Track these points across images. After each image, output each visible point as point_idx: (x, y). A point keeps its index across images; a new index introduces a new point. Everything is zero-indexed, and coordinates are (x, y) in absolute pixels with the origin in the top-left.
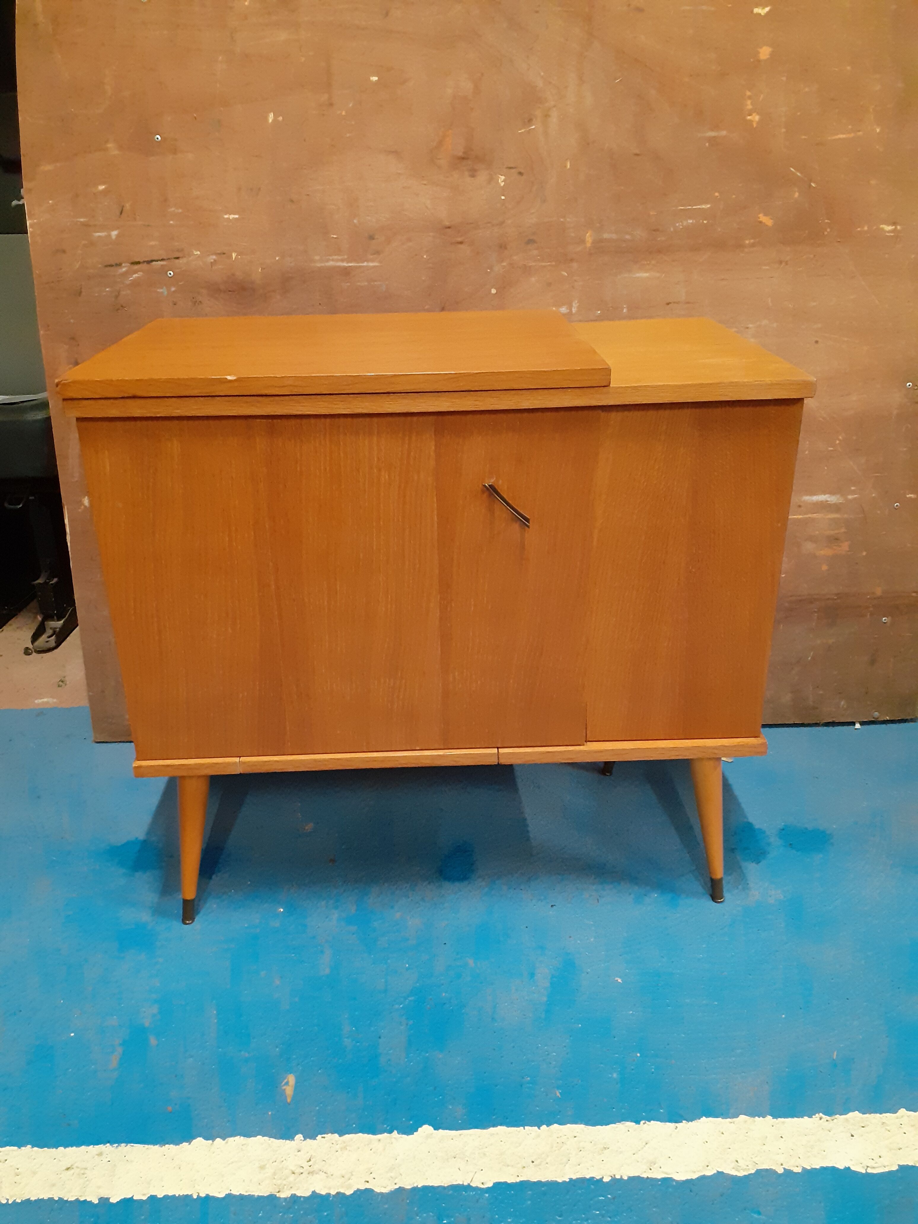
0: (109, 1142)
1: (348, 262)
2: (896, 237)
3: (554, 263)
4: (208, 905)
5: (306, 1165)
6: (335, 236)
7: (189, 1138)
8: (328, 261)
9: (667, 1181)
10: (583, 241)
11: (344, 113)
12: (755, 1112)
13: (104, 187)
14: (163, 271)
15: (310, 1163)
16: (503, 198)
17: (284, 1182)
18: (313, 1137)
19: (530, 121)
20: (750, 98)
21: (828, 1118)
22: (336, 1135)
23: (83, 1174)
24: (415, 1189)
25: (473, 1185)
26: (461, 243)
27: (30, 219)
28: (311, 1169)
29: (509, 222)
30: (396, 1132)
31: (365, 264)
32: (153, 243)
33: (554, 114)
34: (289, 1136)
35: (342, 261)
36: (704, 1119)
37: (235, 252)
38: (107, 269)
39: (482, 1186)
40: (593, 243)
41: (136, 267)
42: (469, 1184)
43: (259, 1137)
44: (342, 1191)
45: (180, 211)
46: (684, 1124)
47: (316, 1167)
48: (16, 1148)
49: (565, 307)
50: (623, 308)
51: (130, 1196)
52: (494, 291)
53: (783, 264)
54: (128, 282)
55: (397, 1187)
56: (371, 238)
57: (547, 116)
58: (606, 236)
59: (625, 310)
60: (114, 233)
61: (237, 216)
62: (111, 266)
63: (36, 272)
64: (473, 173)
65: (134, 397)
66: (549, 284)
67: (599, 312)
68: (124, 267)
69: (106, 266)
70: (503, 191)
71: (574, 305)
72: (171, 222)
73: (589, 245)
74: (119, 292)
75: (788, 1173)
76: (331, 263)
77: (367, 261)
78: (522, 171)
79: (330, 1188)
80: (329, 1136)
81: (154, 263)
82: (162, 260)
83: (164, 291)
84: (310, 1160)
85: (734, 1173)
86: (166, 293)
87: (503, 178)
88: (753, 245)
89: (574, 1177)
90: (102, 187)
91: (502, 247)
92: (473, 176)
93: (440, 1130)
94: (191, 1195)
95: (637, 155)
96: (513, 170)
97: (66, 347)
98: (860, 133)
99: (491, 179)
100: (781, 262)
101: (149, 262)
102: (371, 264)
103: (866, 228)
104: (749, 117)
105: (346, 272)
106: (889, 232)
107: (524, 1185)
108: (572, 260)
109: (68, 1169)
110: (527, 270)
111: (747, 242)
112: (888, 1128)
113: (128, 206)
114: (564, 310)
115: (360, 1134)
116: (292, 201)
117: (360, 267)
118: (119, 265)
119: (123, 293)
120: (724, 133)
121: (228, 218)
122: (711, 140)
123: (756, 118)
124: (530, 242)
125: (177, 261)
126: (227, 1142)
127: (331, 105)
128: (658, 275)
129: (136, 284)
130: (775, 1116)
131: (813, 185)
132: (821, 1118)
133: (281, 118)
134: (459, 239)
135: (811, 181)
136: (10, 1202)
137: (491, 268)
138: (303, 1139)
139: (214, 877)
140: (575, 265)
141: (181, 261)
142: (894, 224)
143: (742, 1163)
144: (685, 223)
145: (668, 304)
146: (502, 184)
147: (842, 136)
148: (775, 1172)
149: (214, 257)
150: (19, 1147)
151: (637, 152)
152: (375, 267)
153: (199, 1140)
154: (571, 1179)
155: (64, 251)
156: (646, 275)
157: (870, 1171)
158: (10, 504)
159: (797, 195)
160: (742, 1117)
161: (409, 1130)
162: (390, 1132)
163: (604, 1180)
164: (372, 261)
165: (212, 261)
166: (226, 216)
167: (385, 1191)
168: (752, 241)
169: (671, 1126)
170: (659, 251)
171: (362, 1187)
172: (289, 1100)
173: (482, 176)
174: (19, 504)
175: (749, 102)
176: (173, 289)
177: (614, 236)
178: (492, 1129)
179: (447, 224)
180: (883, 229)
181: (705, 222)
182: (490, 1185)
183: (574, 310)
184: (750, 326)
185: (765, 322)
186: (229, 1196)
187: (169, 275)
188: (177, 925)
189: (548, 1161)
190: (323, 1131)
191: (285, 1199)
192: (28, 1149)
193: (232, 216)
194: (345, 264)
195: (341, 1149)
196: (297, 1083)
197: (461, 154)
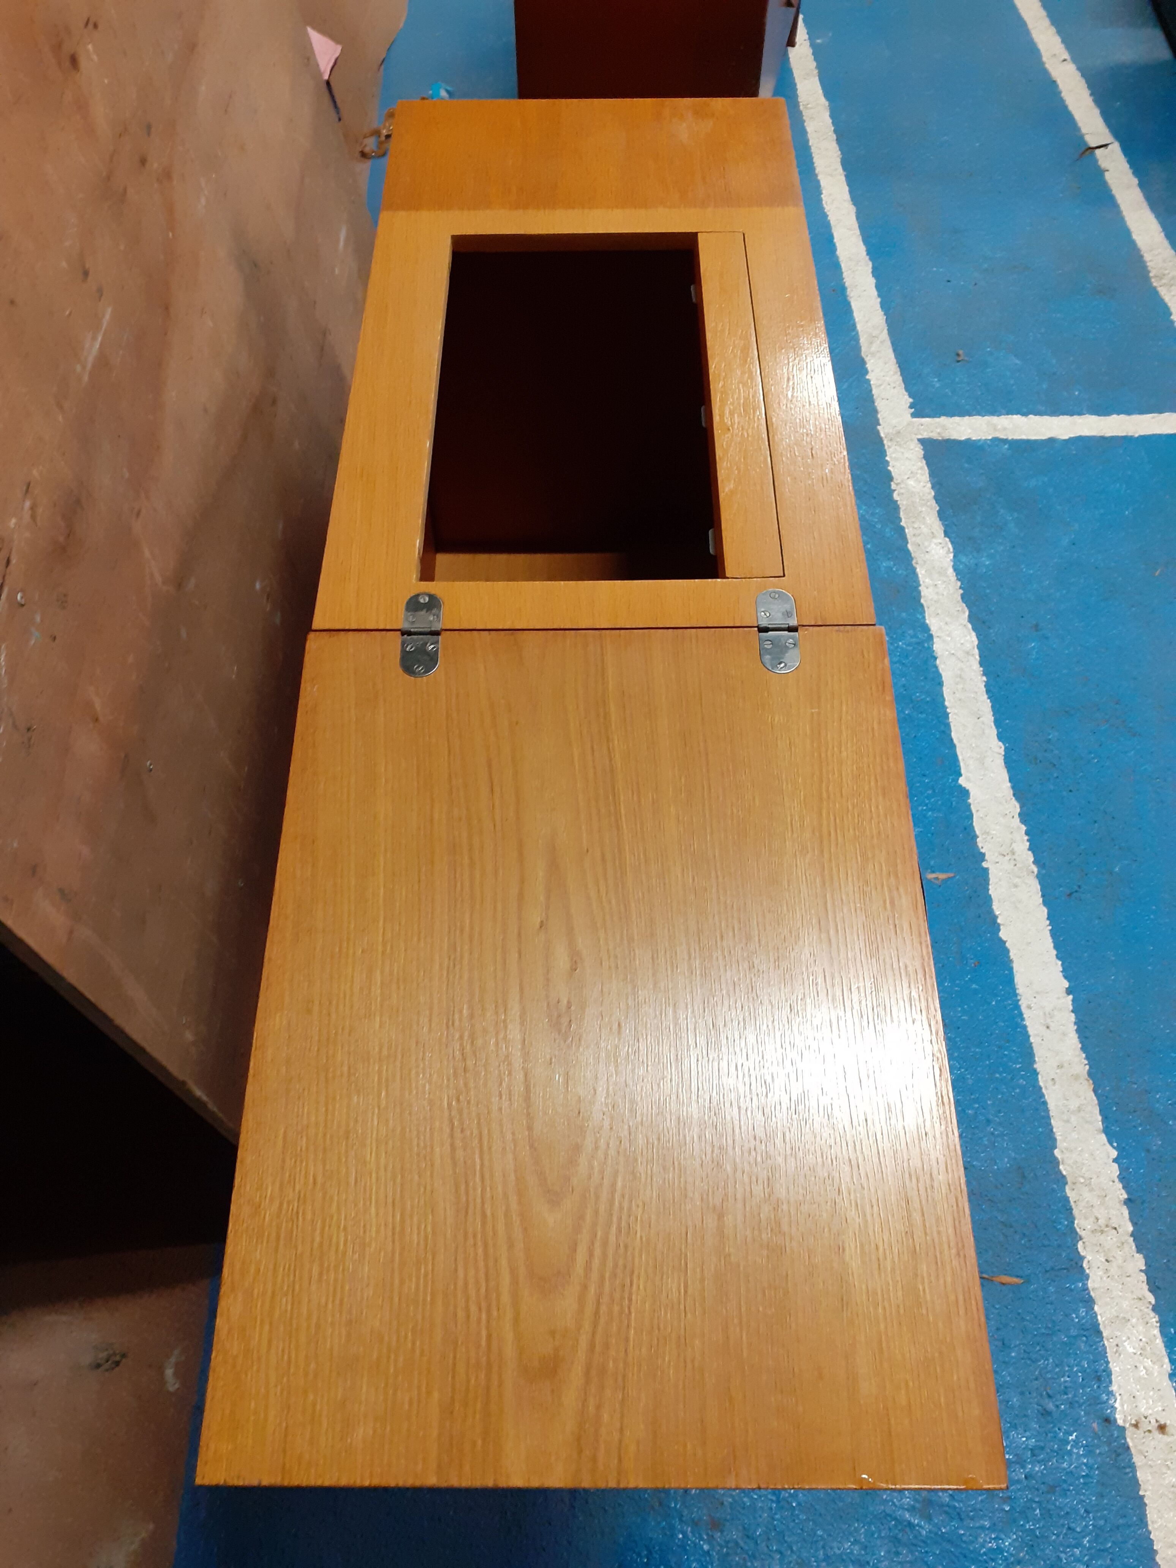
5: (1007, 858)
7: (1001, 943)
17: (1024, 870)
18: (984, 855)
22: (978, 840)
23: (1050, 1014)
28: (1010, 853)
30: (968, 801)
34: (985, 871)
43: (990, 892)
44: (1024, 832)
47: (1008, 851)
79: (1023, 840)
80: (980, 845)
84: (1003, 855)
94: (1049, 930)
115: (974, 824)
126: (999, 914)
138: (986, 862)
153: (1002, 935)
161: (965, 793)
162: (969, 805)
167: (1018, 806)
171: (1018, 819)
172: (950, 875)
186: (1045, 903)
190: (976, 849)
191: (1038, 868)
195: (989, 835)
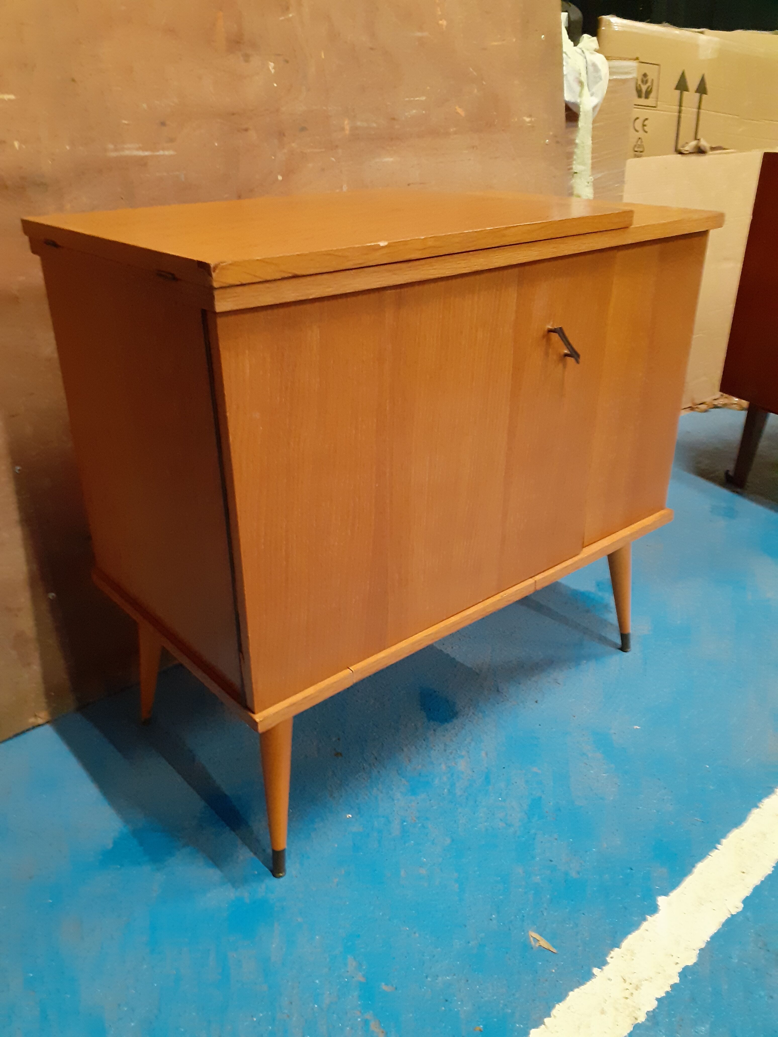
1: (143, 151)
2: (533, 127)
3: (323, 150)
5: (627, 985)
6: (126, 122)
8: (123, 149)
10: (343, 129)
15: (627, 982)
16: (275, 85)
17: (630, 1009)
18: (605, 964)
19: (288, 9)
20: (439, 5)
24: (709, 944)
25: (733, 913)
26: (246, 129)
28: (633, 986)
29: (284, 109)
30: (648, 916)
31: (161, 153)
34: (589, 976)
35: (138, 149)
37: (17, 140)
39: (739, 910)
40: (350, 130)
42: (731, 915)
44: (671, 983)
52: (280, 178)
53: (475, 149)
55: (697, 951)
56: (163, 124)
58: (359, 124)
64: (247, 58)
65: (295, 277)
66: (323, 171)
70: (275, 78)
71: (344, 188)
73: (347, 132)
76: (126, 153)
77: (163, 149)
78: (287, 58)
84: (625, 980)
87: (272, 64)
88: (455, 133)
91: (281, 134)
92: (247, 61)
93: (671, 893)
95: (371, 49)
96: (280, 58)
98: (505, 42)
99: (263, 65)
100: (473, 147)
102: (167, 153)
103: (516, 120)
104: (440, 22)
105: (142, 162)
106: (528, 123)
108: (337, 147)
110: (304, 157)
111: (452, 130)
115: (629, 936)
117: (156, 156)
120: (426, 34)
121: (3, 99)
122: (420, 39)
123: (443, 23)
124: (303, 129)
128: (399, 159)
131: (484, 83)
134: (245, 126)
135: (483, 79)
137: (275, 155)
138: (600, 970)
140: (340, 151)
142: (530, 116)
144: (411, 113)
145: (409, 185)
146: (273, 71)
147: (495, 44)
151: (371, 46)
152: (170, 156)
156: (391, 159)
159: (476, 91)
161: (654, 909)
162: (644, 918)
164: (167, 149)
168: (455, 129)
170: (397, 138)
171: (679, 969)
172: (553, 950)
173: (255, 63)
175: (439, 9)
177: (365, 124)
179: (231, 110)
180: (525, 120)
181: (424, 112)
182: (741, 905)
190: (606, 954)
193: (6, 97)
194: (141, 153)
195: (632, 956)
196: (540, 934)
197: (233, 39)
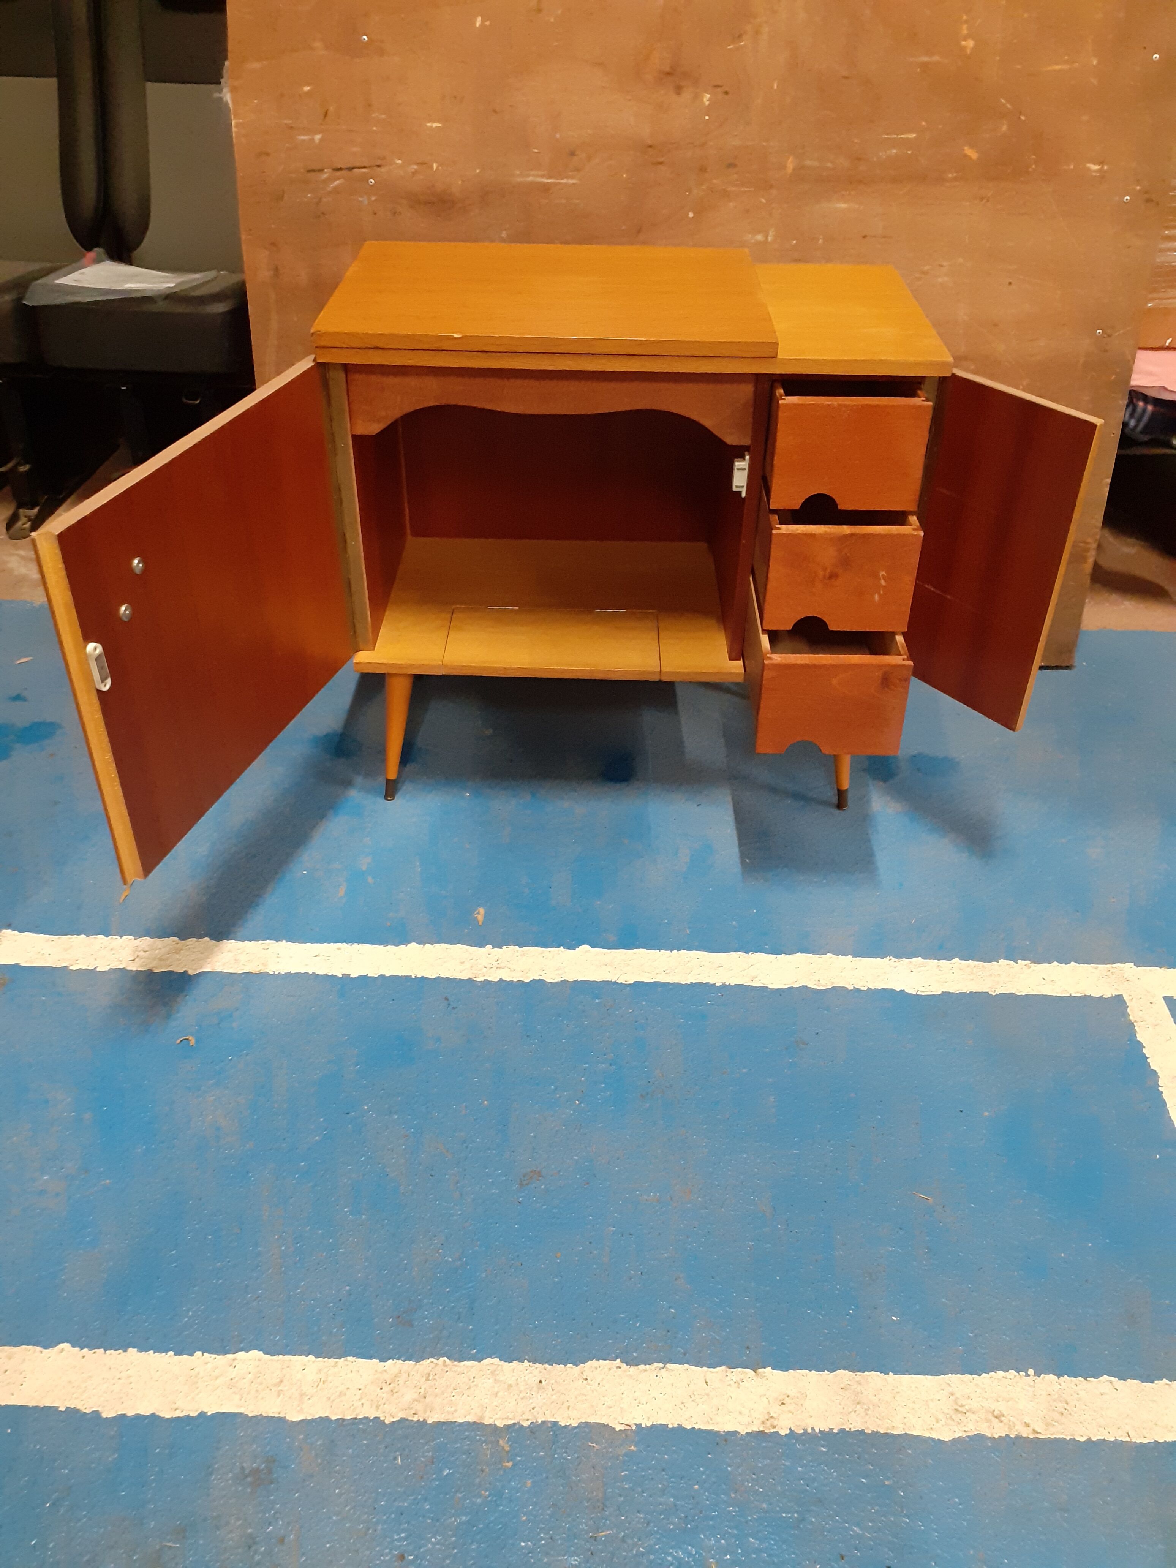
0: (345, 942)
1: (547, 179)
2: (1102, 177)
3: (753, 189)
4: (405, 787)
5: (495, 963)
6: (536, 151)
7: (406, 942)
8: (529, 176)
9: (764, 989)
10: (784, 167)
11: (552, 20)
12: (840, 951)
13: (308, 88)
14: (364, 179)
15: (498, 962)
16: (707, 118)
17: (479, 972)
18: (500, 947)
19: (740, 36)
20: (966, 22)
21: (896, 960)
22: (517, 947)
23: (328, 960)
24: (576, 982)
25: (619, 981)
26: (661, 163)
27: (236, 116)
28: (498, 966)
29: (711, 143)
30: (562, 947)
31: (565, 181)
32: (355, 149)
33: (766, 29)
34: (482, 946)
35: (542, 176)
36: (799, 954)
37: (436, 162)
38: (309, 175)
39: (626, 983)
40: (794, 169)
41: (338, 173)
42: (615, 981)
43: (459, 945)
44: (522, 979)
45: (383, 116)
46: (783, 956)
47: (502, 965)
48: (275, 942)
49: (762, 234)
50: (818, 239)
51: (365, 974)
52: (691, 215)
53: (985, 201)
54: (329, 189)
55: (562, 979)
56: (573, 154)
57: (757, 33)
58: (808, 163)
59: (820, 241)
60: (318, 137)
61: (439, 125)
62: (314, 171)
63: (240, 174)
64: (678, 90)
66: (748, 211)
67: (795, 242)
68: (326, 173)
69: (309, 171)
70: (708, 110)
71: (770, 233)
72: (374, 128)
73: (789, 171)
74: (320, 198)
75: (857, 990)
76: (530, 179)
77: (568, 177)
78: (728, 90)
79: (513, 978)
80: (511, 947)
81: (356, 170)
82: (364, 167)
83: (364, 200)
84: (497, 961)
85: (815, 987)
86: (366, 202)
87: (708, 96)
88: (955, 179)
89: (694, 982)
90: (307, 89)
91: (703, 170)
92: (678, 94)
93: (596, 949)
94: (411, 976)
95: (845, 77)
96: (719, 89)
97: (267, 253)
98: (1076, 65)
99: (697, 97)
100: (982, 199)
101: (351, 169)
102: (570, 181)
103: (1072, 167)
104: (963, 43)
105: (546, 189)
106: (1095, 171)
107: (656, 984)
108: (771, 187)
109: (316, 956)
110: (726, 194)
111: (950, 176)
112: (941, 969)
113: (332, 109)
114: (760, 237)
115: (536, 947)
116: (495, 111)
117: (560, 183)
118: (321, 170)
119: (324, 200)
120: (936, 58)
121: (431, 127)
122: (925, 65)
123: (969, 43)
124: (731, 165)
125: (379, 169)
126: (434, 947)
127: (539, 10)
128: (857, 206)
129: (336, 191)
130: (855, 956)
131: (1023, 118)
132: (890, 960)
133: (488, 23)
134: (661, 160)
135: (1021, 113)
136: (276, 973)
137: (690, 191)
138: (492, 948)
139: (408, 765)
140: (774, 192)
141: (383, 170)
142: (1101, 163)
143: (822, 982)
144: (888, 152)
146: (707, 103)
147: (1057, 67)
148: (847, 989)
149: (415, 167)
150: (277, 941)
151: (846, 74)
152: (574, 184)
153: (413, 945)
154: (692, 983)
155: (268, 154)
156: (843, 205)
157: (919, 993)
158: (187, 399)
159: (1005, 128)
160: (829, 955)
161: (572, 947)
162: (558, 947)
163: (716, 985)
164: (572, 177)
165: (413, 170)
166: (429, 125)
167: (554, 981)
168: (955, 175)
169: (772, 957)
170: (860, 182)
171: (537, 978)
172: (480, 924)
173: (687, 95)
174: (197, 400)
175: (965, 27)
176: (373, 198)
177: (816, 164)
178: (635, 951)
179: (650, 142)
180: (1089, 169)
181: (909, 152)
182: (631, 982)
183: (770, 239)
184: (945, 264)
185: (961, 260)
186: (438, 978)
187: (371, 184)
188: (381, 801)
189: (676, 971)
190: (507, 944)
191: (480, 982)
192: (283, 943)
193: (435, 125)
194: (545, 180)
195: (521, 955)
196: (485, 913)
197: (668, 69)
